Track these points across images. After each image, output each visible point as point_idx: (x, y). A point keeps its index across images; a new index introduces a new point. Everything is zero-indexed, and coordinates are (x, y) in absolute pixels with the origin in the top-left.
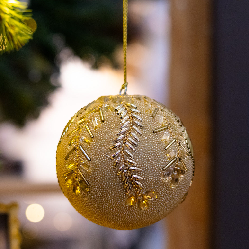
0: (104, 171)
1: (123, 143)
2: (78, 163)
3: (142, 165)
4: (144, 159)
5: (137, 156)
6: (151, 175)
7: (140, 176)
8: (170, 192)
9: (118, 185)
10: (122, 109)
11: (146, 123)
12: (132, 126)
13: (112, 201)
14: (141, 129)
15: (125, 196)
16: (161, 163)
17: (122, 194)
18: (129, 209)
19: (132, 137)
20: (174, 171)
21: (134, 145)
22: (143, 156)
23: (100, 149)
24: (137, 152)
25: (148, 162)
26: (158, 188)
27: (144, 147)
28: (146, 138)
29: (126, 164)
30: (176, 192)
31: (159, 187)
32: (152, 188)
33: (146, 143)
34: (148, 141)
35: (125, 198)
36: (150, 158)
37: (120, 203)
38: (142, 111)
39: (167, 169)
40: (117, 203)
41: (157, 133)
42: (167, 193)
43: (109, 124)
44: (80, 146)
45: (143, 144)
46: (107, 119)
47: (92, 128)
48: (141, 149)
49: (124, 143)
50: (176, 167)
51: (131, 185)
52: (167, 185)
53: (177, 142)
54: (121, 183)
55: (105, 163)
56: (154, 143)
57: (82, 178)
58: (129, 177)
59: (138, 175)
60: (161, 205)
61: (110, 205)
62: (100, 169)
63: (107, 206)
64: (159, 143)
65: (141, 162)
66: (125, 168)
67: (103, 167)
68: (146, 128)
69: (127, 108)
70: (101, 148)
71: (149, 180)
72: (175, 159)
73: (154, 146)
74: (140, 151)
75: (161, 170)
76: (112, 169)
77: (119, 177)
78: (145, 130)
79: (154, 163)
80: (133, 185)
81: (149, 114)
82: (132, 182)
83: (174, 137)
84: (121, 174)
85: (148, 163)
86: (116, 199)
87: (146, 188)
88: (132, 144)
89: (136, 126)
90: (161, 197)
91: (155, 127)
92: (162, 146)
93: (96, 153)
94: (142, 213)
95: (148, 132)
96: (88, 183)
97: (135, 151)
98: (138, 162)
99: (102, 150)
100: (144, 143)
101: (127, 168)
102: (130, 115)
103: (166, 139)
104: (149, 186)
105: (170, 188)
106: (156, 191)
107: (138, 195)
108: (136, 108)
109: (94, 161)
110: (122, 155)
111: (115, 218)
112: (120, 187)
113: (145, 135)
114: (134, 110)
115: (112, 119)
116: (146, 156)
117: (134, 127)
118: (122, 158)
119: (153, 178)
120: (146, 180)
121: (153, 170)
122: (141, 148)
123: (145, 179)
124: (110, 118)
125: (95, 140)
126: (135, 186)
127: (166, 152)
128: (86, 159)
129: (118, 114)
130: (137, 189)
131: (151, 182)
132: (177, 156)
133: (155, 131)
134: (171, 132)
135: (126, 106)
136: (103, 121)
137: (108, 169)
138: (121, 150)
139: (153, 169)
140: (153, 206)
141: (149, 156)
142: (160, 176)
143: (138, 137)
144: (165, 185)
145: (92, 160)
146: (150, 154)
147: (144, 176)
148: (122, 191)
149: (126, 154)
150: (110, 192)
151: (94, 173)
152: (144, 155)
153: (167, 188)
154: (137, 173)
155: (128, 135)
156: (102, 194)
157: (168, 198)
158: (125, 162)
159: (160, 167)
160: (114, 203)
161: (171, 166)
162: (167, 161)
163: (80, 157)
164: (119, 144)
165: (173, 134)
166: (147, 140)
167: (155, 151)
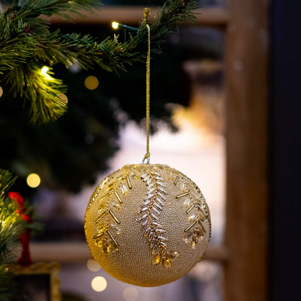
0: (132, 233)
1: (149, 208)
2: (108, 226)
3: (167, 227)
4: (168, 222)
5: (162, 219)
6: (174, 237)
7: (164, 237)
8: (190, 252)
9: (145, 245)
10: (147, 177)
11: (169, 190)
12: (157, 193)
13: (139, 260)
14: (165, 195)
15: (151, 255)
16: (183, 226)
17: (148, 253)
18: (154, 267)
19: (157, 202)
20: (194, 233)
21: (158, 209)
22: (167, 219)
23: (129, 213)
24: (162, 216)
25: (171, 224)
26: (180, 248)
27: (168, 211)
28: (170, 203)
29: (152, 226)
30: (196, 252)
31: (181, 247)
32: (175, 248)
33: (169, 207)
34: (172, 206)
35: (151, 257)
36: (173, 221)
37: (146, 262)
38: (165, 179)
39: (189, 231)
40: (143, 261)
41: (179, 199)
42: (188, 253)
43: (136, 191)
44: (110, 211)
45: (167, 209)
46: (134, 186)
47: (121, 195)
48: (166, 213)
49: (150, 207)
50: (196, 230)
51: (157, 245)
52: (188, 246)
53: (197, 207)
54: (148, 244)
55: (133, 225)
56: (177, 208)
57: (112, 239)
58: (155, 238)
59: (163, 236)
60: (182, 264)
61: (137, 264)
62: (129, 231)
63: (134, 264)
64: (181, 208)
65: (165, 225)
66: (152, 230)
67: (132, 229)
68: (169, 195)
69: (151, 176)
70: (130, 212)
71: (172, 241)
72: (195, 222)
73: (176, 210)
74: (164, 215)
75: (183, 232)
76: (140, 231)
77: (146, 239)
78: (169, 196)
79: (177, 225)
80: (158, 245)
81: (172, 182)
82: (157, 243)
83: (194, 202)
84: (148, 236)
85: (172, 226)
86: (143, 258)
87: (169, 248)
89: (161, 193)
90: (183, 256)
91: (177, 194)
92: (184, 210)
93: (125, 217)
94: (165, 271)
95: (171, 198)
96: (118, 244)
97: (160, 215)
98: (163, 224)
99: (131, 214)
100: (168, 208)
101: (153, 230)
102: (155, 182)
103: (187, 204)
104: (173, 247)
105: (190, 248)
106: (179, 251)
107: (162, 255)
108: (160, 176)
109: (123, 223)
110: (149, 219)
111: (141, 276)
112: (147, 247)
113: (169, 201)
114: (158, 178)
115: (139, 186)
116: (170, 219)
117: (159, 193)
118: (149, 221)
119: (176, 239)
120: (170, 241)
121: (176, 232)
122: (165, 213)
123: (169, 240)
124: (137, 186)
125: (123, 205)
126: (160, 246)
127: (187, 216)
128: (116, 222)
129: (144, 181)
130: (161, 249)
131: (174, 242)
132: (197, 219)
133: (178, 197)
134: (191, 198)
135: (150, 174)
136: (131, 188)
137: (136, 231)
138: (148, 214)
139: (176, 231)
140: (176, 264)
141: (172, 219)
142: (182, 237)
143: (163, 202)
144: (187, 245)
145: (121, 223)
146: (173, 217)
147: (168, 237)
148: (148, 251)
149: (152, 217)
150: (137, 251)
151: (124, 235)
152: (169, 219)
153: (188, 248)
154: (162, 235)
155: (153, 200)
156: (130, 254)
157: (188, 258)
158: (152, 224)
159: (183, 229)
160: (141, 261)
161: (191, 229)
162: (188, 224)
163: (110, 220)
164: (146, 208)
165: (193, 199)
166: (170, 205)
167: (178, 214)
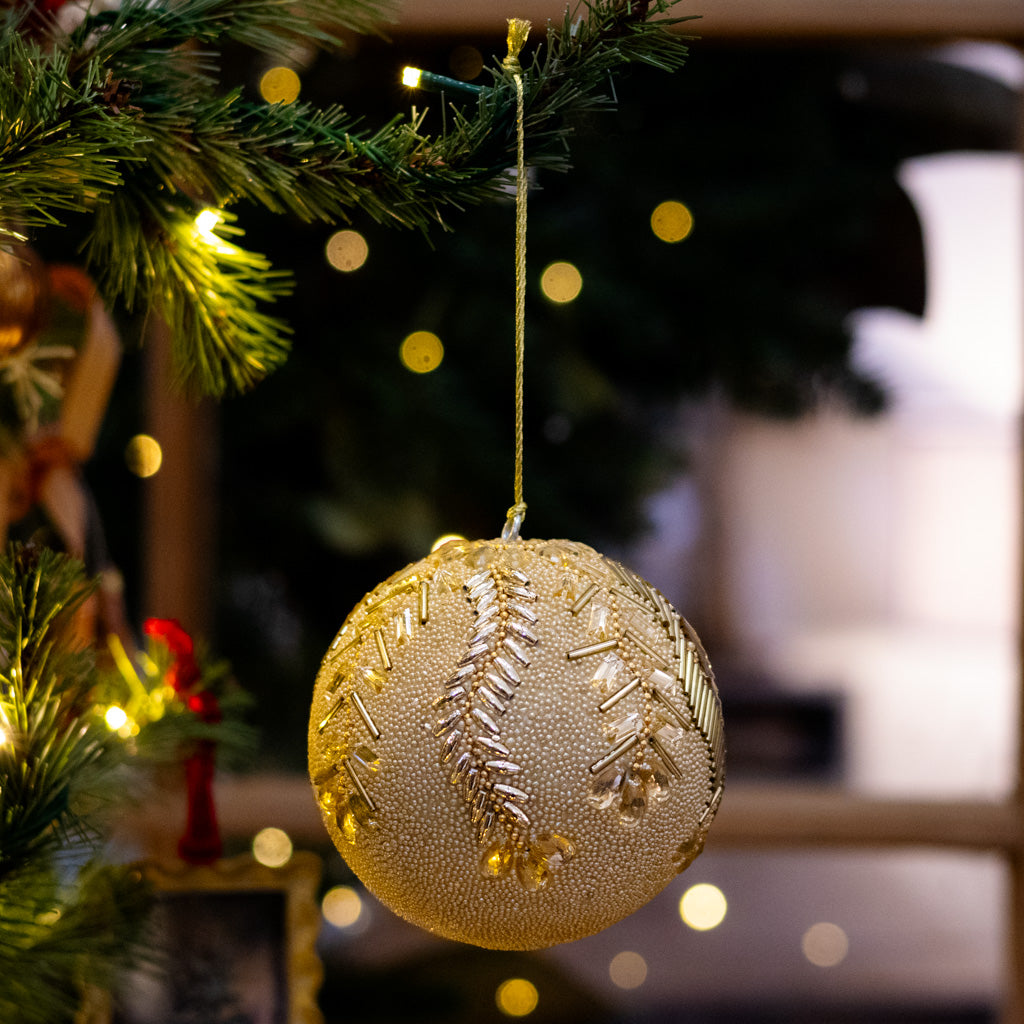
0: (415, 771)
1: (470, 688)
2: (347, 745)
3: (525, 756)
4: (530, 738)
5: (509, 728)
6: (552, 787)
7: (517, 787)
8: (619, 839)
9: (454, 812)
10: (484, 585)
11: (547, 629)
12: (502, 639)
13: (441, 860)
14: (528, 649)
15: (477, 846)
16: (585, 751)
17: (468, 839)
18: (494, 887)
19: (498, 669)
20: (632, 778)
21: (501, 695)
22: (527, 728)
23: (406, 704)
24: (512, 717)
25: (543, 745)
26: (576, 825)
27: (533, 701)
28: (542, 675)
29: (475, 750)
30: (643, 840)
31: (582, 821)
32: (558, 824)
33: (539, 688)
34: (547, 685)
35: (476, 853)
36: (549, 736)
37: (464, 868)
38: (545, 592)
39: (607, 768)
40: (455, 865)
41: (580, 660)
42: (609, 842)
43: (438, 631)
44: (355, 694)
45: (531, 693)
46: (435, 615)
47: (392, 643)
48: (524, 709)
49: (473, 687)
50: (636, 765)
51: (492, 815)
52: (608, 818)
53: (646, 690)
54: (463, 808)
55: (418, 745)
56: (565, 690)
57: (359, 789)
58: (485, 789)
59: (511, 785)
60: (592, 877)
61: (438, 871)
62: (404, 764)
63: (430, 874)
64: (581, 691)
65: (521, 747)
66: (474, 763)
67: (413, 757)
68: (546, 646)
69: (500, 582)
70: (410, 702)
71: (546, 802)
72: (633, 739)
73: (564, 698)
74: (520, 713)
75: (583, 771)
76: (437, 764)
77: (457, 791)
78: (543, 652)
79: (562, 749)
80: (497, 814)
81: (564, 602)
82: (493, 806)
83: (637, 673)
84: (462, 780)
85: (543, 750)
86: (451, 853)
87: (536, 823)
88: (497, 691)
89: (516, 639)
90: (592, 851)
91: (576, 644)
92: (591, 698)
93: (394, 717)
94: (534, 900)
95: (550, 656)
96: (374, 804)
97: (504, 712)
98: (514, 745)
99: (411, 707)
100: (533, 690)
101: (480, 762)
102: (504, 604)
103: (605, 680)
104: (549, 819)
105: (616, 827)
106: (571, 835)
107: (516, 845)
108: (528, 584)
109: (388, 738)
110: (467, 725)
111: (459, 912)
112: (461, 819)
113: (540, 666)
114: (521, 590)
115: (449, 615)
116: (536, 729)
117: (509, 642)
118: (466, 734)
119: (558, 794)
120: (537, 801)
121: (558, 771)
122: (523, 706)
123: (533, 796)
124: (445, 613)
125: (394, 678)
126: (503, 816)
127: (602, 718)
128: (367, 732)
129: (469, 600)
130: (509, 826)
131: (553, 806)
132: (642, 731)
133: (572, 654)
134: (630, 659)
135: (498, 576)
136: (423, 622)
137: (424, 765)
138: (464, 709)
139: (559, 767)
140: (569, 879)
141: (546, 728)
142: (581, 790)
143: (518, 671)
144: (602, 816)
145: (382, 736)
146: (549, 723)
147: (529, 789)
148: (467, 832)
149: (477, 720)
150: (433, 832)
151: (389, 777)
152: (533, 726)
153: (609, 827)
154: (508, 780)
155: (488, 664)
156: (411, 839)
157: (614, 858)
158: (474, 745)
159: (584, 762)
160: (448, 865)
161: (617, 762)
162: (603, 747)
163: (353, 726)
164: (460, 690)
165: (636, 664)
166: (543, 681)
167: (567, 714)
